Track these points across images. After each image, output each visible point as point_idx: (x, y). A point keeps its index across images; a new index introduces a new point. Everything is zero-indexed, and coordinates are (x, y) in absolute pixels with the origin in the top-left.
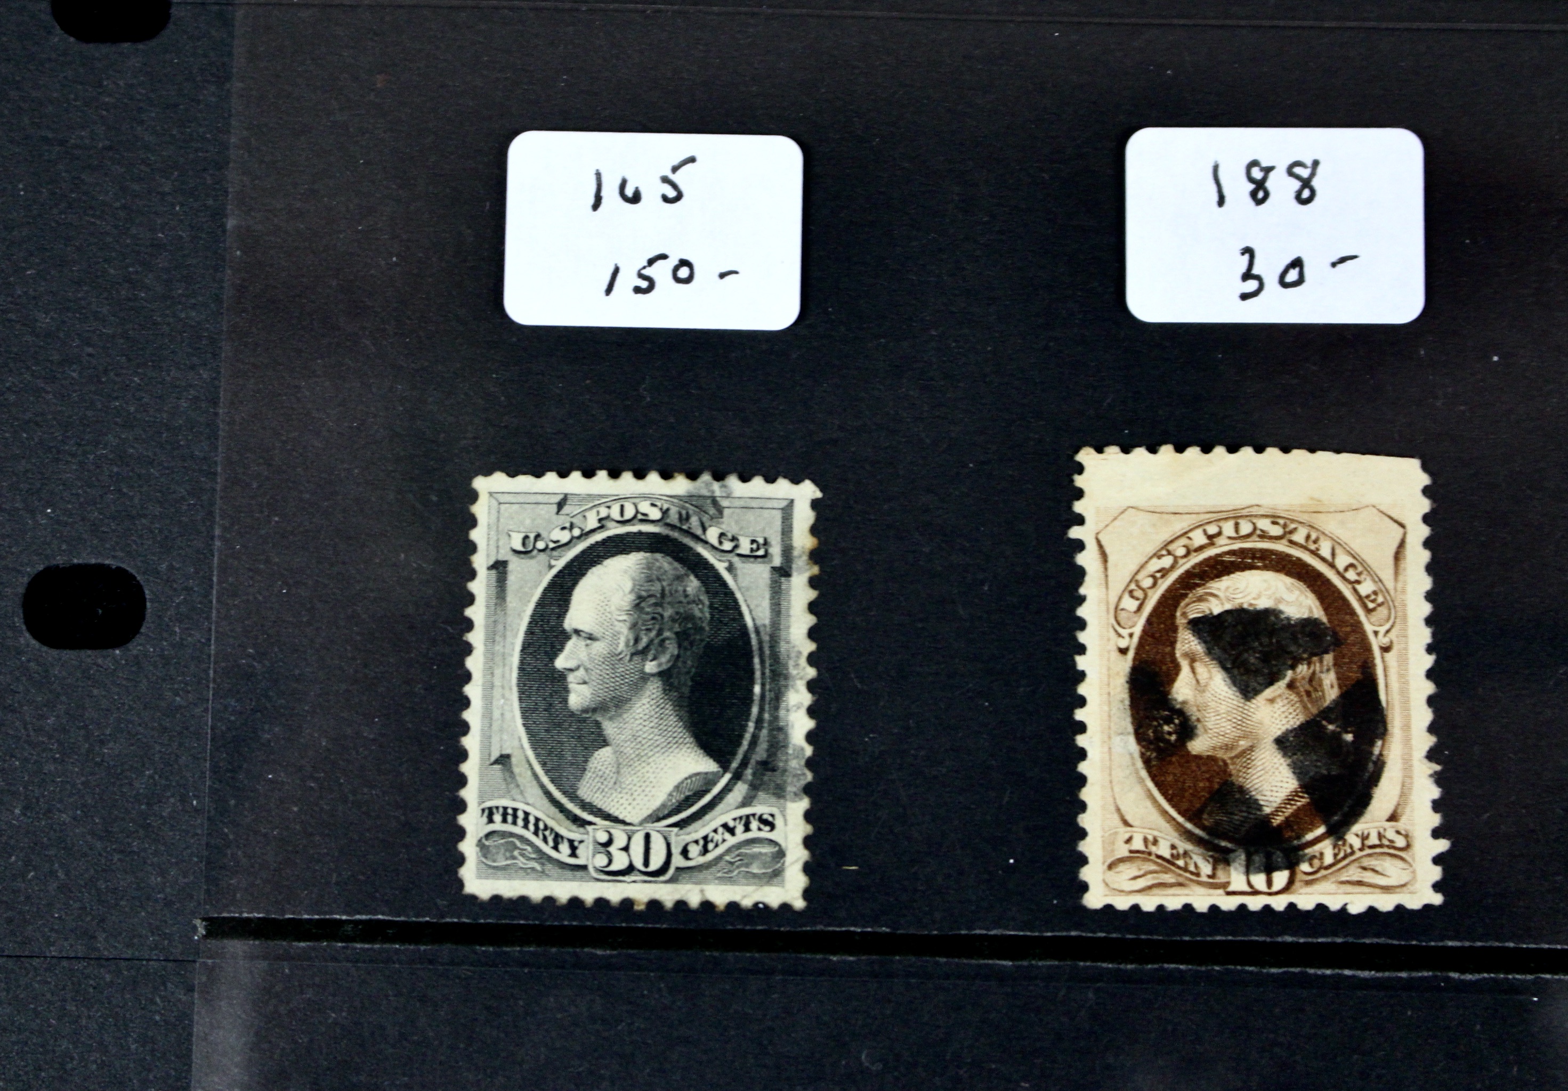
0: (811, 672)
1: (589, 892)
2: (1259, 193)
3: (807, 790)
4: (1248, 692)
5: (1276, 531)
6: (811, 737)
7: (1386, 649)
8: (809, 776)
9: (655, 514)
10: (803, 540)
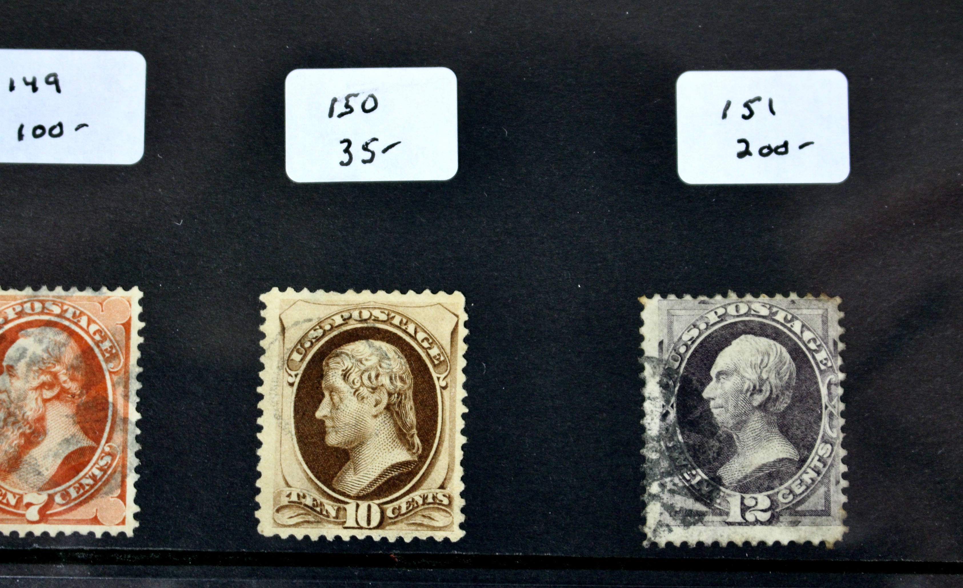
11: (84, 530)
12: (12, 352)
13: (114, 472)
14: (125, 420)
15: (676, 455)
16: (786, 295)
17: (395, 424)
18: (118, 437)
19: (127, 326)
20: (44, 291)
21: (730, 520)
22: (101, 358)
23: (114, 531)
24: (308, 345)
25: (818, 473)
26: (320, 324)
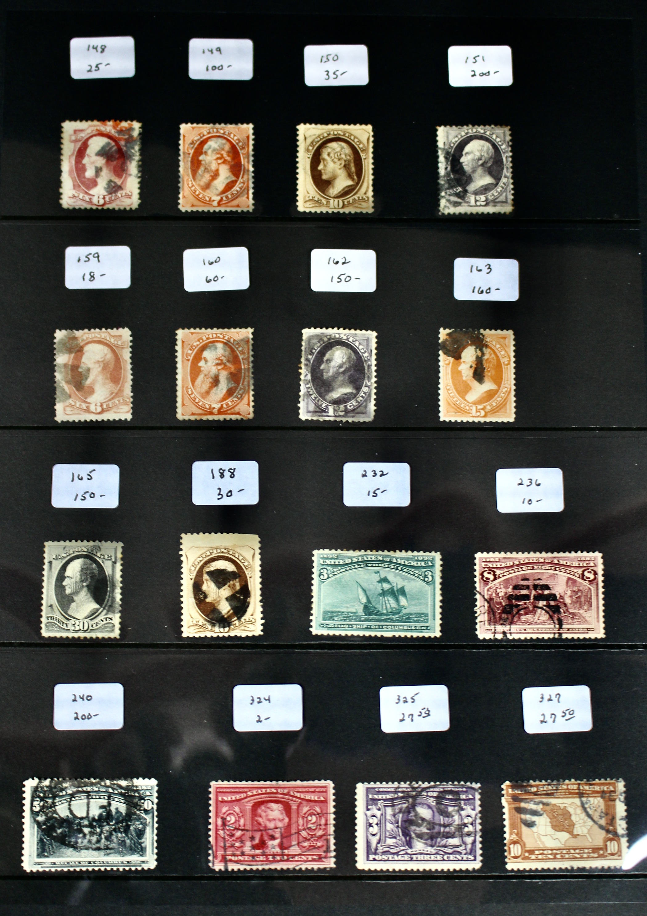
0: (121, 585)
1: (70, 635)
2: (222, 476)
3: (120, 612)
4: (219, 588)
5: (225, 551)
6: (121, 600)
7: (250, 578)
8: (120, 608)
9: (86, 550)
10: (119, 556)
11: (234, 209)
12: (206, 147)
13: (245, 189)
14: (248, 170)
15: (450, 182)
16: (490, 125)
17: (347, 172)
18: (246, 177)
19: (248, 137)
20: (217, 125)
21: (471, 205)
22: (238, 148)
23: (245, 210)
24: (314, 143)
25: (503, 188)
26: (319, 136)
